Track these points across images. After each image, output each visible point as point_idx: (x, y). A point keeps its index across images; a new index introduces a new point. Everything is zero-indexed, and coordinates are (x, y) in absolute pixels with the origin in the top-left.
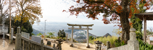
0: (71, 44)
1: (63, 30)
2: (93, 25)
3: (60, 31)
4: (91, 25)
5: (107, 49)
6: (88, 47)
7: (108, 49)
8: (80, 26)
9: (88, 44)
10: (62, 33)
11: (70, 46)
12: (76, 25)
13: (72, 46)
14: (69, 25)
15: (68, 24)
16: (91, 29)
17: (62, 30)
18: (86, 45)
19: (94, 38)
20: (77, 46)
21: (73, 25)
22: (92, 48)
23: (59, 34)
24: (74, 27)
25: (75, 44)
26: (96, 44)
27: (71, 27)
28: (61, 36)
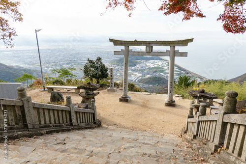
0: (122, 95)
1: (99, 59)
2: (191, 40)
3: (91, 62)
4: (185, 43)
5: (222, 112)
6: (171, 104)
7: (225, 113)
8: (149, 44)
9: (171, 96)
10: (97, 68)
11: (121, 100)
12: (136, 43)
13: (125, 99)
14: (116, 42)
15: (111, 40)
16: (184, 54)
17: (94, 59)
18: (166, 98)
19: (193, 82)
20: (139, 100)
21: (127, 44)
22: (181, 107)
23: (86, 71)
24: (131, 47)
25: (135, 96)
26: (196, 97)
27: (123, 47)
28: (94, 76)
